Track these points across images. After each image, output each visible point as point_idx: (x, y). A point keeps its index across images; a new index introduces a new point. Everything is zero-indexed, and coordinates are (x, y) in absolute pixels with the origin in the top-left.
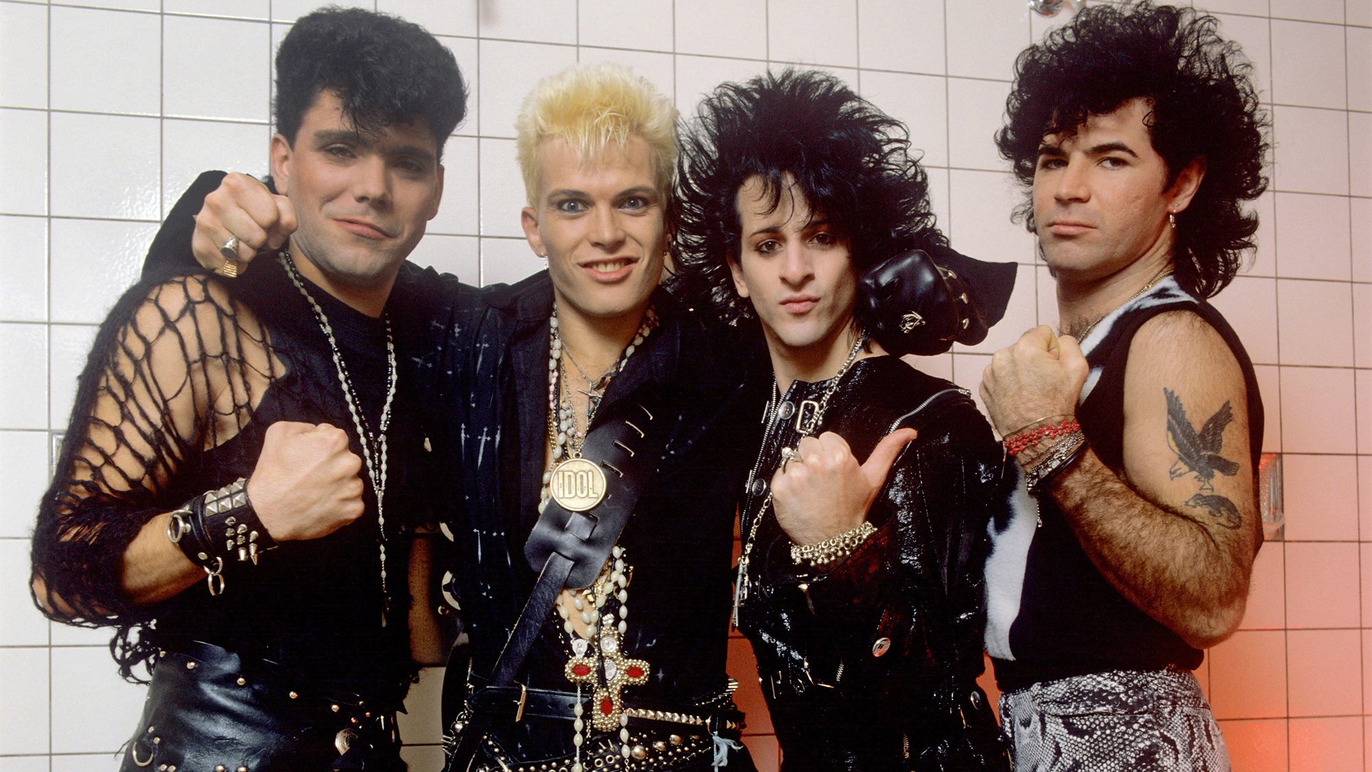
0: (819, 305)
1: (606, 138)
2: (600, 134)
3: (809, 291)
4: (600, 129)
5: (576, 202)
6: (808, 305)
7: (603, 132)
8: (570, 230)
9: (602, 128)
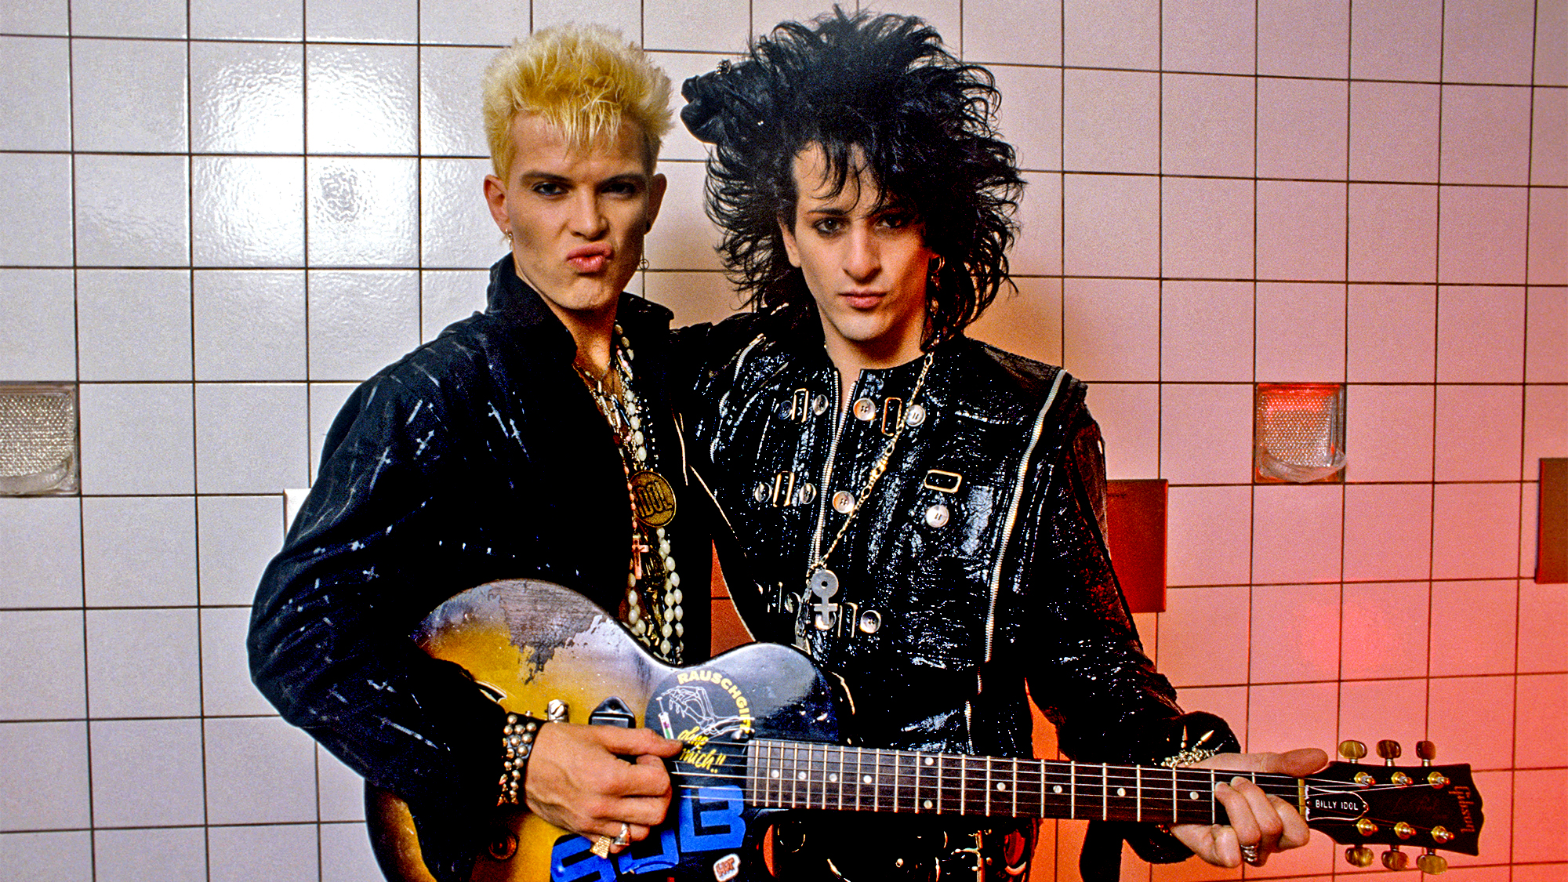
0: (885, 301)
1: (596, 129)
2: (588, 121)
3: (875, 287)
4: (588, 117)
5: (555, 186)
6: (874, 301)
7: (592, 118)
8: (548, 214)
9: (591, 116)
